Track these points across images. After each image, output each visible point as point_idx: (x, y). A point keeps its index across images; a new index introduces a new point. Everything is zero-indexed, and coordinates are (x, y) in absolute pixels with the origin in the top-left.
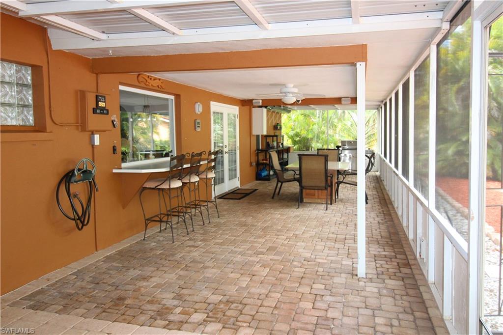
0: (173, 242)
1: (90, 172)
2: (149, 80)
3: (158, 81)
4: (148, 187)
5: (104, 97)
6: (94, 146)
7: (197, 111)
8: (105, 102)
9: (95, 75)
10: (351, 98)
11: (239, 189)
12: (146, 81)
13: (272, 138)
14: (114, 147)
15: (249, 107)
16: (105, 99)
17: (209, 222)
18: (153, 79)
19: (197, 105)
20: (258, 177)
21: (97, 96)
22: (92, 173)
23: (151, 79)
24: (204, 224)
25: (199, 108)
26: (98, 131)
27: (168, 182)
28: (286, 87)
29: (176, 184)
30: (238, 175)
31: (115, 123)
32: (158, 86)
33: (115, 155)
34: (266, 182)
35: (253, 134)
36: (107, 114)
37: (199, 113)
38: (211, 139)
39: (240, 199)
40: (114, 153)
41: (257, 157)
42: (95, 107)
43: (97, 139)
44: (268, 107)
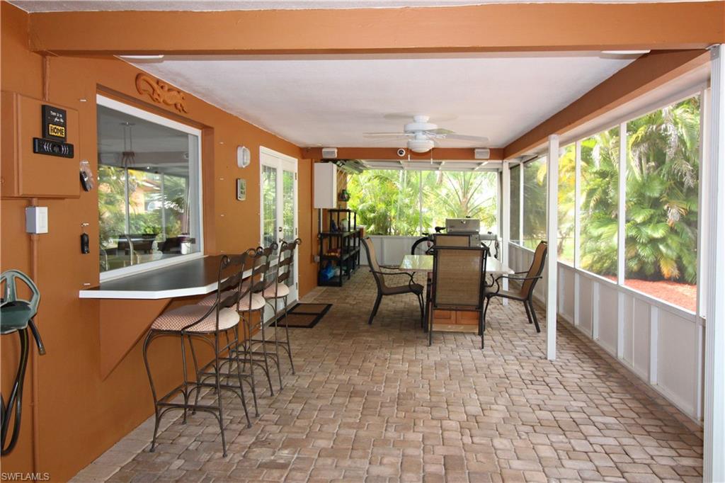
0: (225, 456)
1: (24, 306)
2: (159, 91)
3: (175, 93)
4: (164, 328)
5: (64, 113)
6: (35, 238)
7: (240, 163)
8: (64, 125)
9: (39, 56)
10: (490, 149)
11: (298, 304)
12: (154, 90)
13: (336, 213)
14: (82, 237)
15: (310, 160)
16: (64, 118)
17: (281, 389)
18: (166, 88)
19: (240, 152)
20: (322, 280)
21: (44, 107)
22: (29, 309)
23: (162, 87)
24: (272, 395)
25: (243, 157)
26: (44, 199)
27: (212, 318)
28: (415, 121)
29: (230, 320)
30: (296, 280)
31: (86, 179)
32: (175, 105)
33: (87, 255)
34: (337, 289)
35: (315, 207)
36: (70, 154)
37: (244, 167)
38: (259, 216)
39: (311, 326)
40: (83, 252)
41: (319, 246)
42: (39, 135)
43: (41, 219)
44: (338, 163)
